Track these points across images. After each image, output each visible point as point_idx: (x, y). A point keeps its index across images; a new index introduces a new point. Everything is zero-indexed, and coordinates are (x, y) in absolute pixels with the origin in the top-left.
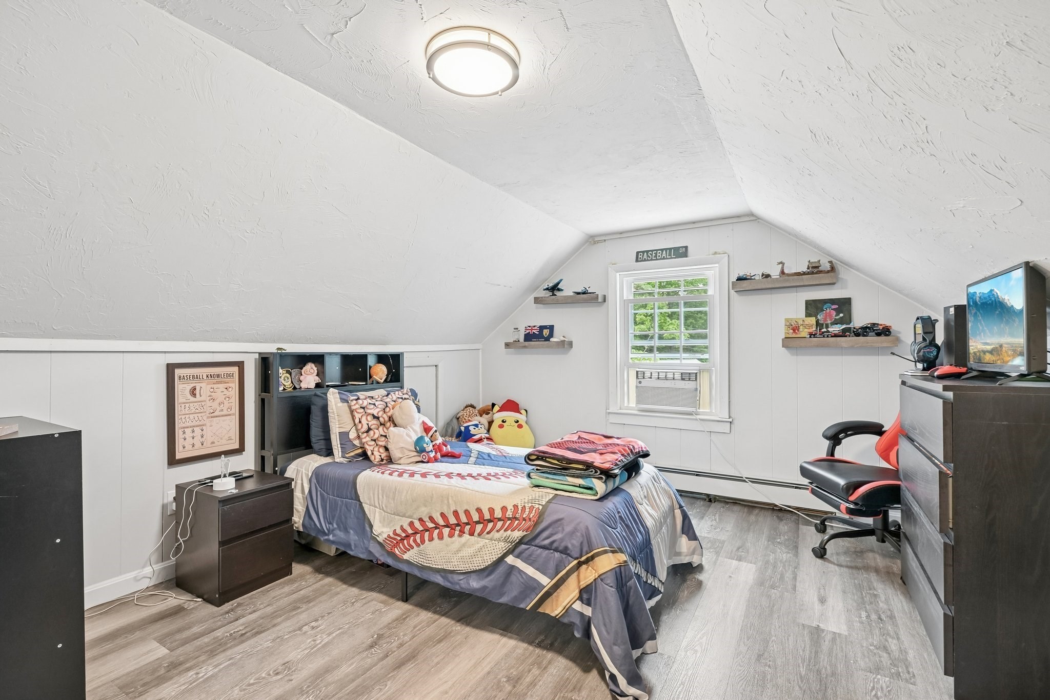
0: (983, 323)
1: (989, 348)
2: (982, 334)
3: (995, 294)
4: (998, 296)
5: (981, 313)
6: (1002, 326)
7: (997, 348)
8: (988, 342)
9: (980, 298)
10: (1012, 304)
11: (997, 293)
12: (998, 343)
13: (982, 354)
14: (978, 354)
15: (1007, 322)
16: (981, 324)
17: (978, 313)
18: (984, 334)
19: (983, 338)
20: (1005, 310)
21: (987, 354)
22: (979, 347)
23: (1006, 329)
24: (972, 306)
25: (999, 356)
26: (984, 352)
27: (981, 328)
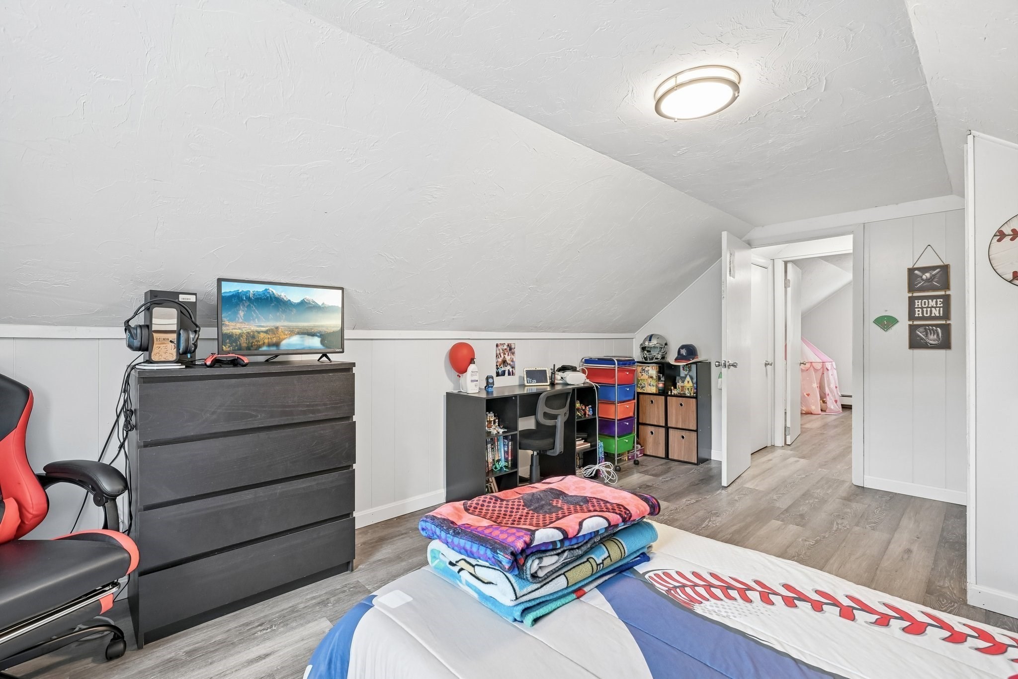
0: (257, 312)
1: (264, 329)
2: (256, 320)
3: (270, 292)
4: (274, 294)
5: (254, 305)
6: (278, 314)
7: (272, 329)
8: (262, 325)
9: (254, 295)
10: (289, 298)
11: (272, 292)
12: (274, 326)
13: (256, 334)
14: (252, 333)
15: (284, 311)
16: (255, 312)
17: (252, 305)
18: (258, 320)
19: (257, 322)
20: (282, 304)
21: (262, 333)
22: (252, 328)
23: (282, 316)
24: (245, 300)
25: (275, 334)
26: (259, 332)
27: (255, 315)
